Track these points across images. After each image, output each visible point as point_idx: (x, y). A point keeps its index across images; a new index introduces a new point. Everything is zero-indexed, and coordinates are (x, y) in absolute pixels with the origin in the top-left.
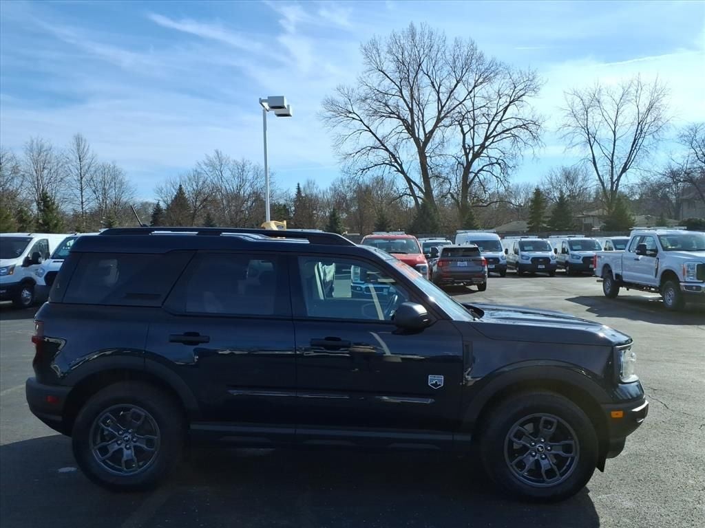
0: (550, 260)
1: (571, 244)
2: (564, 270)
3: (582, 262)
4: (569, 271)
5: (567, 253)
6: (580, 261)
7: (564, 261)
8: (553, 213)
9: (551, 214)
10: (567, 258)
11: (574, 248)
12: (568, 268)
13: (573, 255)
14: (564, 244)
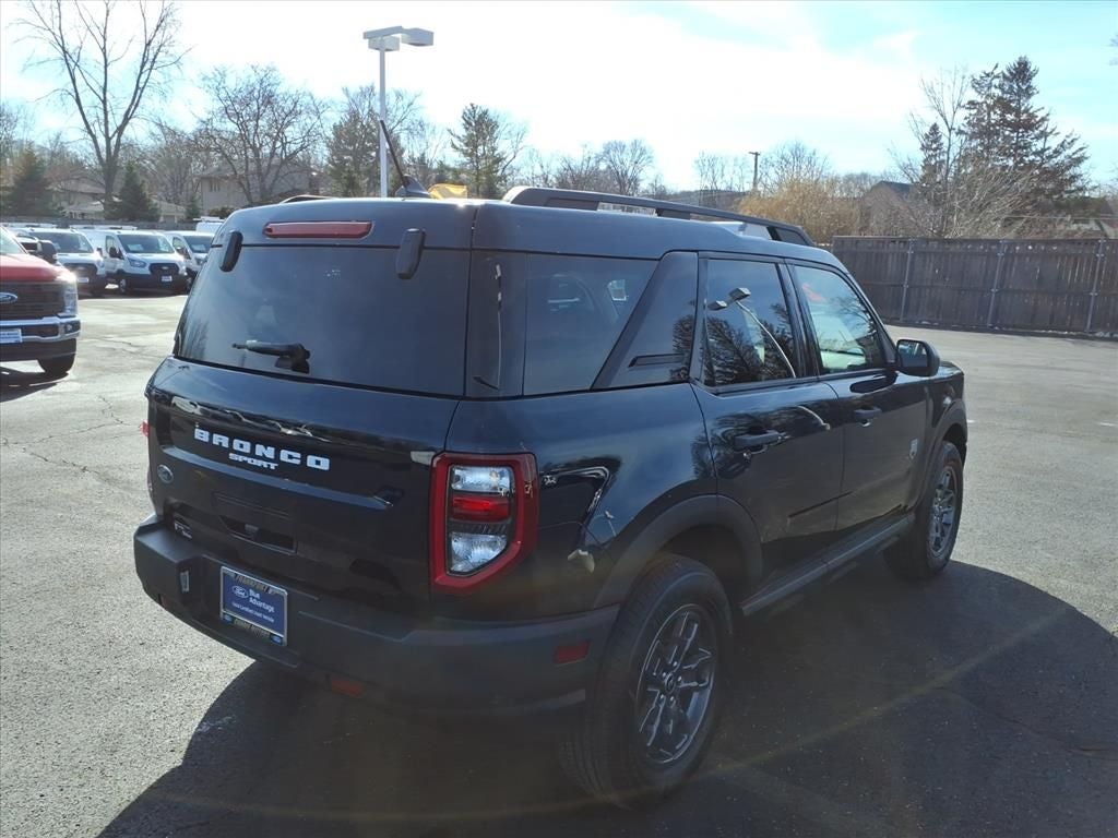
0: (96, 269)
1: (125, 240)
2: (116, 286)
3: (149, 273)
4: (125, 288)
5: (120, 256)
6: (146, 271)
7: (115, 271)
8: (16, 182)
9: (11, 184)
10: (120, 264)
11: (131, 247)
12: (123, 282)
13: (132, 261)
14: (109, 241)
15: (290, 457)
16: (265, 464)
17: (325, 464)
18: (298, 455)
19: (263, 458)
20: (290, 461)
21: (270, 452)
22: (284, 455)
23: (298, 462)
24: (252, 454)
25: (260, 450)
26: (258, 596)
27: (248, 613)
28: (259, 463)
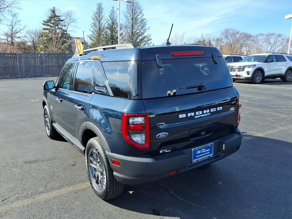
15: (213, 110)
16: (207, 115)
17: (221, 108)
18: (215, 109)
19: (206, 113)
20: (213, 111)
21: (208, 111)
22: (212, 110)
23: (215, 110)
24: (203, 114)
25: (205, 111)
26: (205, 149)
27: (202, 156)
28: (205, 115)
